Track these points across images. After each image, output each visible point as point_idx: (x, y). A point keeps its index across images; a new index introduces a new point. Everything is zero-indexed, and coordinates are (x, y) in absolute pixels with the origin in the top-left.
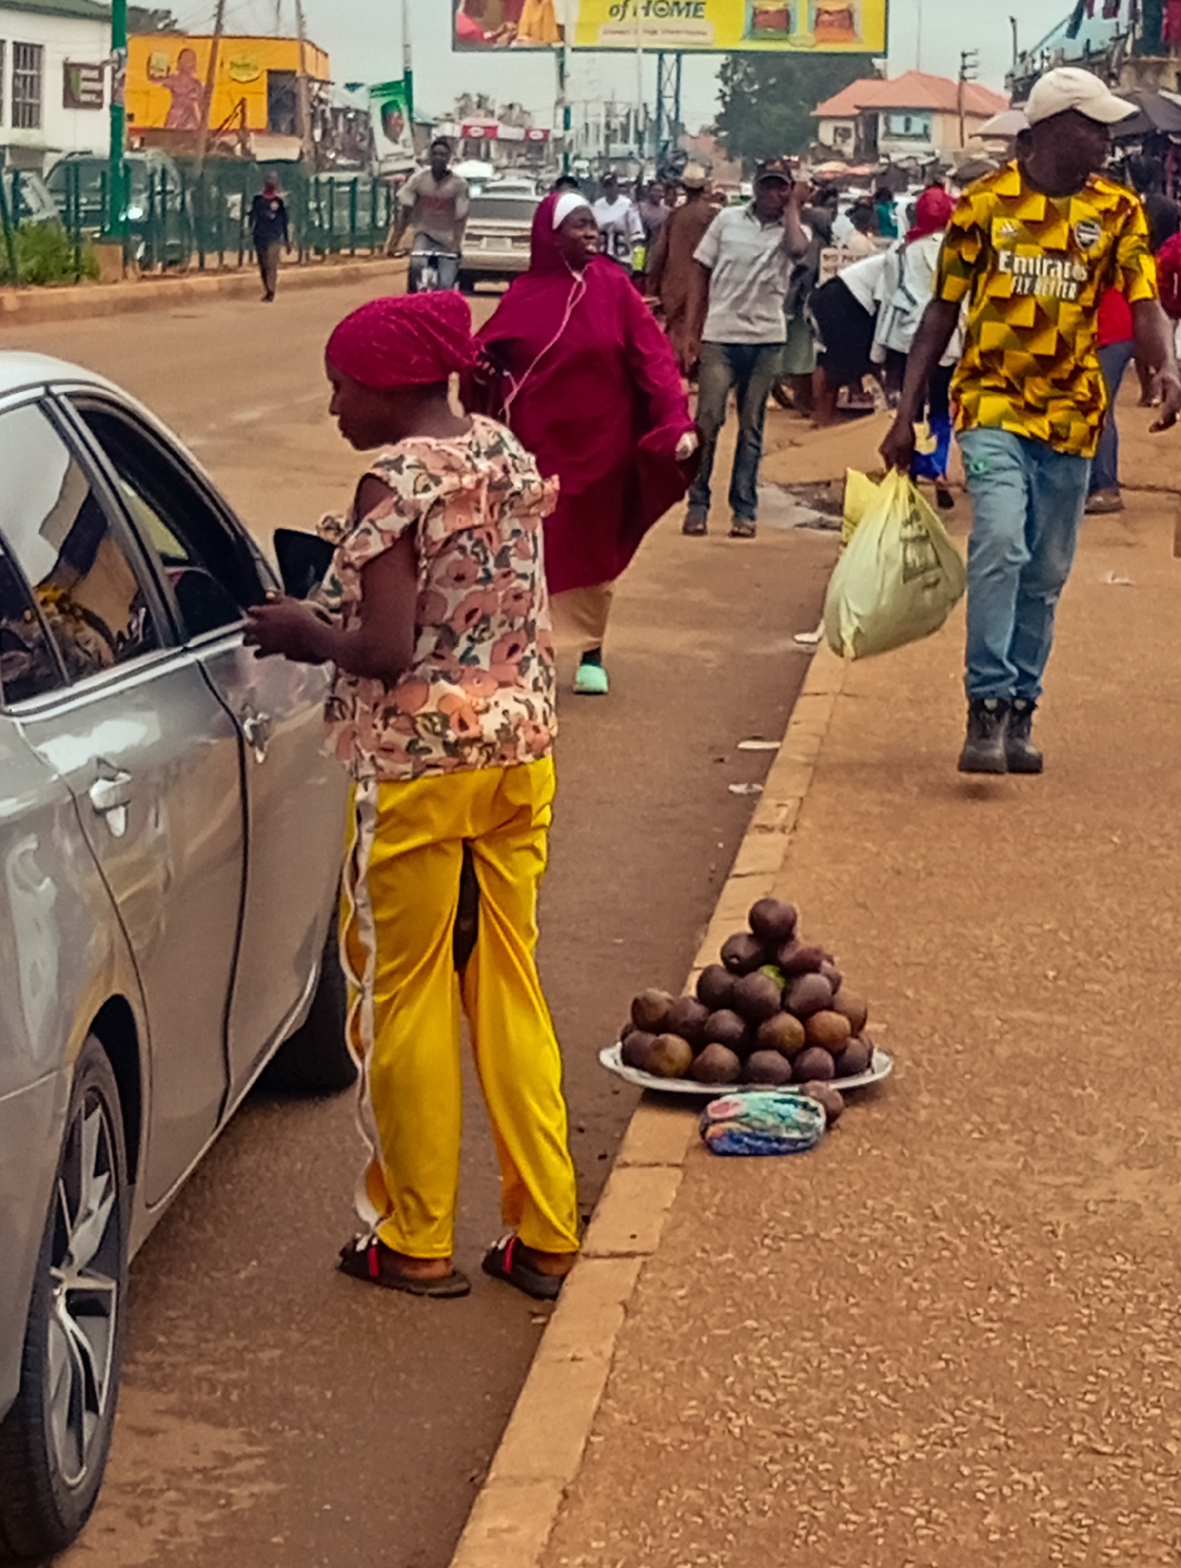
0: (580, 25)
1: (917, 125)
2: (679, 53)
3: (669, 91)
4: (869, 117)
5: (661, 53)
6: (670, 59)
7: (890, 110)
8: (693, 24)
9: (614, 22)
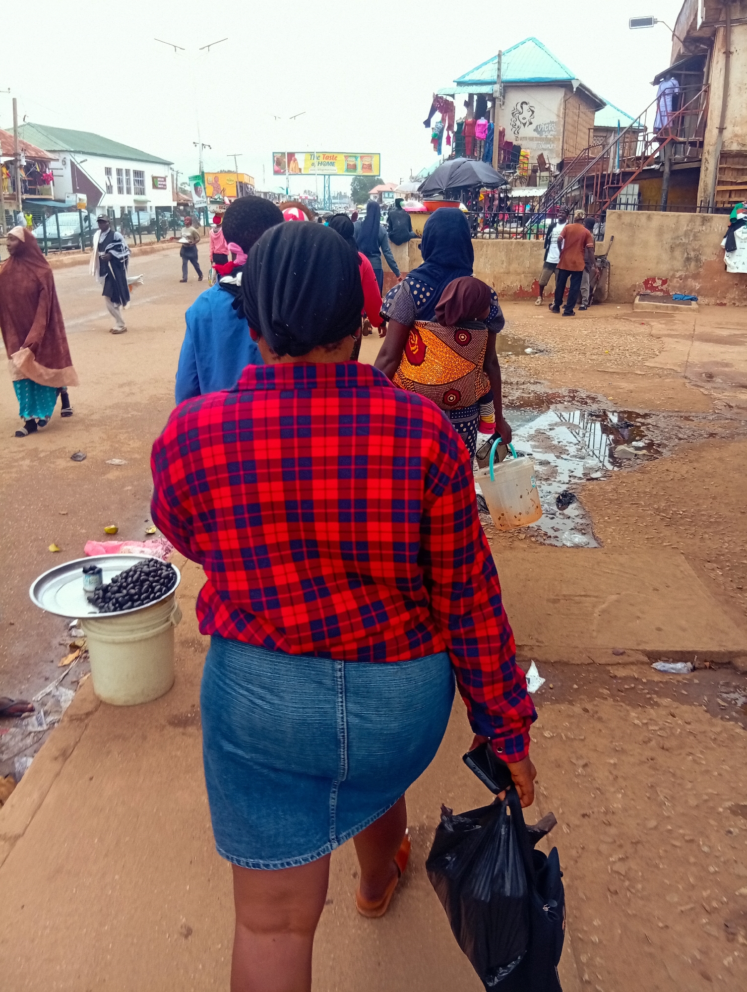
0: (305, 168)
1: (391, 195)
2: (329, 175)
3: (327, 185)
4: (380, 193)
5: (325, 175)
6: (327, 177)
7: (385, 192)
8: (332, 168)
9: (313, 168)
